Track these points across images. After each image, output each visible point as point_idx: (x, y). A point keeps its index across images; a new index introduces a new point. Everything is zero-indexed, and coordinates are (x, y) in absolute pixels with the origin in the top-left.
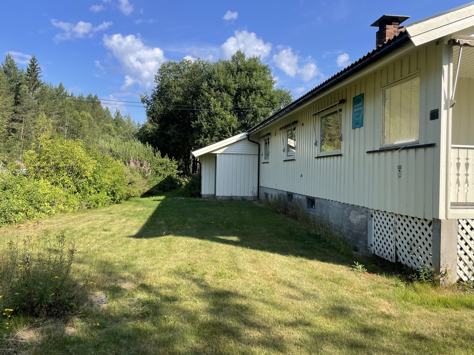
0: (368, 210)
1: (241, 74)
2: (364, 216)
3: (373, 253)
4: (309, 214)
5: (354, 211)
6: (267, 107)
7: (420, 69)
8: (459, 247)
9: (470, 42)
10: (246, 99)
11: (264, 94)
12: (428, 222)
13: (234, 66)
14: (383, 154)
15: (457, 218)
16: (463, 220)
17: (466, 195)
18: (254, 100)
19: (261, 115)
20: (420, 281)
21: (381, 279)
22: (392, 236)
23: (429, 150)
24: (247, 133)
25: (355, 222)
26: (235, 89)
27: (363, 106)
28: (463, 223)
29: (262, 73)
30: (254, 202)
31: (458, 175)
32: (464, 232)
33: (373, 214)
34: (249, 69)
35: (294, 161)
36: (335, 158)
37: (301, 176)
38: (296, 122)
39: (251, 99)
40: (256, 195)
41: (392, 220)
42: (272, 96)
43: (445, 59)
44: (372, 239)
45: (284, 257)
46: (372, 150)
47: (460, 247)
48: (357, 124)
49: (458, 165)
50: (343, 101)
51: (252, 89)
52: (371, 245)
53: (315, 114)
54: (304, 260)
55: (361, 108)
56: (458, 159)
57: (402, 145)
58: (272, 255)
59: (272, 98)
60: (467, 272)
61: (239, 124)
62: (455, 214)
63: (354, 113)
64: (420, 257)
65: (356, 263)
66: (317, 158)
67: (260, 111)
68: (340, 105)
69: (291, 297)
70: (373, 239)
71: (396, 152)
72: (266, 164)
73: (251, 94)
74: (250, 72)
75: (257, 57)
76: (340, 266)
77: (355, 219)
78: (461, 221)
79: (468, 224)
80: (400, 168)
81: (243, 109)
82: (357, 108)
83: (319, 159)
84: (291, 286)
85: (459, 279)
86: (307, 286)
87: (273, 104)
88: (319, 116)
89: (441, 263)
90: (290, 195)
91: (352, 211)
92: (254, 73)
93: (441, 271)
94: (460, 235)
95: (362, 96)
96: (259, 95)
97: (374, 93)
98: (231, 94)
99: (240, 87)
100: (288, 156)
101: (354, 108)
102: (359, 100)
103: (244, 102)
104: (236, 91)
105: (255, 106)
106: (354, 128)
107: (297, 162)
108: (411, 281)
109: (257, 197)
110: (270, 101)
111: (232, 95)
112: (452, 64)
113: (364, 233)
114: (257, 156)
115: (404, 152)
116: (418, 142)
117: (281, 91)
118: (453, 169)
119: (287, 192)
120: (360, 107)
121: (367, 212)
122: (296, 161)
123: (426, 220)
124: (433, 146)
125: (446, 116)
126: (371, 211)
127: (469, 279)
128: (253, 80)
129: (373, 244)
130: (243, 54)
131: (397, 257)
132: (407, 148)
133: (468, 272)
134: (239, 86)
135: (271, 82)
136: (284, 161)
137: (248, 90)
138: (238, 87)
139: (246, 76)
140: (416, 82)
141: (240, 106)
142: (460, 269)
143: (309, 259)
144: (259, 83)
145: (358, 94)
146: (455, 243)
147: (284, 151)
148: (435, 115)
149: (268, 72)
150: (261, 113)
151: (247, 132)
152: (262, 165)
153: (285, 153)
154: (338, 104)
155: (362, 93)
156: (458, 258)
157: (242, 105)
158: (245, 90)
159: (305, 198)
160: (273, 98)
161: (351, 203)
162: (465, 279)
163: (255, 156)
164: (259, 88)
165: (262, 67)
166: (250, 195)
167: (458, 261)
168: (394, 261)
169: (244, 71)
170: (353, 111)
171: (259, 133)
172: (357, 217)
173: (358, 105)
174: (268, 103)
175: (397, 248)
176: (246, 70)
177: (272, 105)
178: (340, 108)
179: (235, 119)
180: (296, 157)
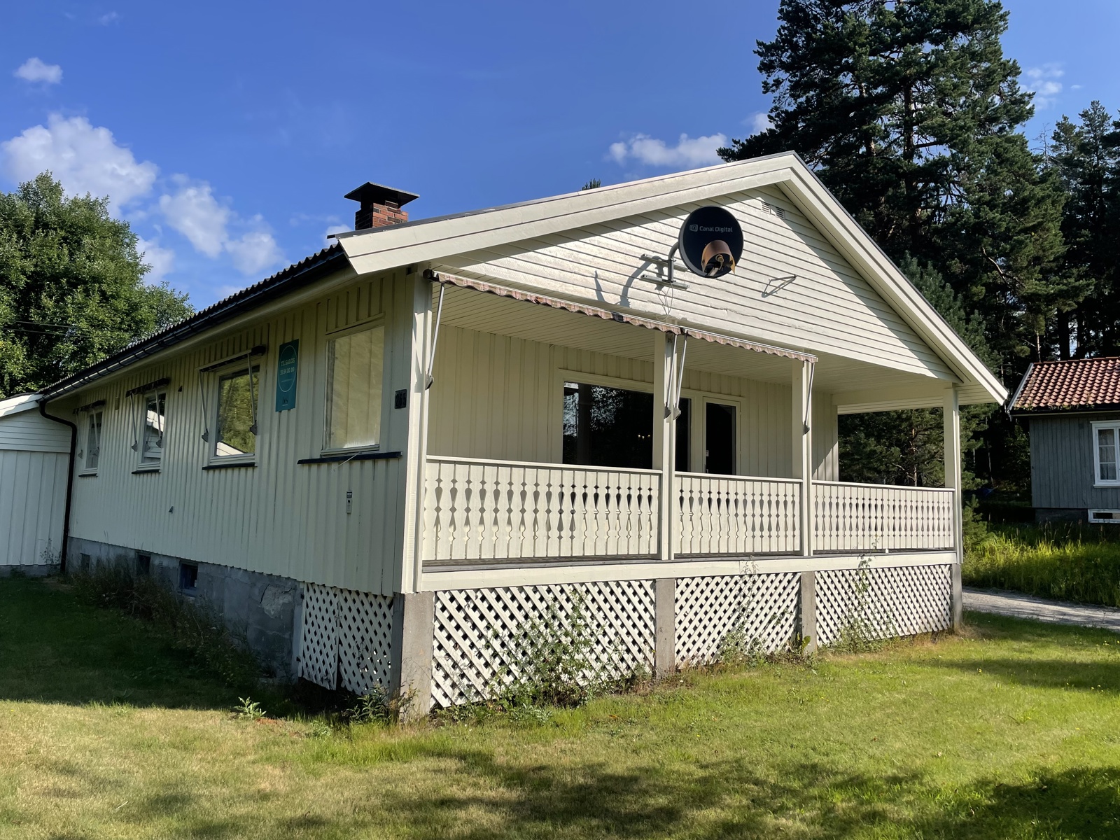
0: (297, 584)
1: (46, 235)
2: (287, 599)
3: (300, 675)
4: (182, 602)
5: (272, 588)
6: (120, 329)
7: (385, 312)
8: (436, 644)
9: (456, 279)
10: (57, 301)
11: (113, 297)
12: (388, 601)
13: (25, 212)
14: (324, 466)
15: (433, 590)
16: (445, 592)
17: (481, 545)
18: (80, 307)
19: (99, 349)
20: (363, 717)
21: (290, 727)
22: (333, 636)
23: (393, 462)
24: (39, 397)
25: (272, 613)
26: (24, 273)
27: (295, 365)
28: (445, 598)
29: (108, 242)
30: (47, 581)
31: (438, 509)
32: (446, 614)
33: (305, 593)
34: (70, 226)
35: (157, 475)
36: (243, 470)
37: (171, 511)
38: (166, 382)
39: (72, 304)
40: (57, 560)
41: (335, 601)
42: (136, 304)
43: (418, 301)
44: (301, 646)
45: (78, 709)
46: (307, 457)
47: (438, 644)
48: (285, 401)
49: (439, 492)
50: (261, 350)
51: (76, 278)
52: (298, 660)
53: (206, 369)
54: (125, 709)
55: (293, 369)
56: (439, 481)
57: (355, 450)
58: (44, 708)
59: (134, 307)
60: (449, 691)
61: (32, 366)
62: (430, 581)
63: (280, 377)
64: (375, 672)
65: (245, 700)
66: (208, 468)
67: (97, 338)
68: (255, 357)
69: (59, 793)
70: (303, 645)
71: (345, 464)
72: (90, 479)
73: (72, 291)
74: (72, 233)
75: (96, 201)
76: (211, 712)
77: (273, 605)
78: (440, 594)
79: (452, 599)
80: (349, 495)
81: (47, 327)
82: (286, 367)
83: (211, 472)
84: (68, 770)
85: (435, 705)
86: (107, 766)
87: (137, 323)
88: (215, 375)
89: (402, 678)
90: (144, 558)
91: (269, 587)
92: (86, 240)
93: (401, 694)
94: (439, 622)
95: (295, 344)
96: (97, 297)
97: (316, 342)
98: (9, 283)
99: (38, 269)
100: (145, 459)
101: (280, 368)
102: (289, 351)
103: (49, 310)
104: (28, 278)
105: (84, 325)
106: (279, 409)
107: (163, 478)
108: (346, 720)
109: (59, 567)
110: (128, 315)
111: (14, 288)
112: (430, 313)
113: (287, 636)
114: (67, 459)
115: (357, 464)
116: (377, 447)
117: (162, 294)
118: (428, 501)
119: (138, 551)
120: (291, 366)
121: (295, 589)
122: (161, 475)
123: (385, 598)
124: (397, 456)
125: (418, 402)
126: (301, 586)
127: (452, 703)
128: (81, 258)
129: (302, 658)
130: (57, 185)
131: (340, 678)
132: (362, 457)
133: (451, 689)
134: (36, 266)
135: (135, 270)
136: (133, 473)
137: (64, 281)
138: (32, 269)
139: (61, 244)
140: (379, 332)
141: (35, 318)
142: (438, 686)
143: (140, 707)
144: (97, 266)
145: (288, 340)
146: (430, 637)
147: (135, 448)
148: (401, 400)
149: (127, 240)
150: (101, 345)
151: (40, 393)
152: (79, 483)
153: (139, 455)
154: (251, 354)
155: (295, 339)
156: (434, 664)
157: (44, 318)
158: (55, 278)
159: (176, 564)
160: (137, 310)
161: (266, 572)
162: (445, 703)
163: (60, 457)
164: (96, 279)
165: (110, 228)
166: (40, 561)
167: (434, 669)
168: (334, 687)
169: (55, 229)
170: (279, 373)
171: (76, 398)
172: (276, 600)
173: (288, 363)
174: (123, 319)
175: (340, 660)
176: (62, 228)
177: (136, 326)
178: (254, 363)
179: (20, 352)
180: (161, 465)
